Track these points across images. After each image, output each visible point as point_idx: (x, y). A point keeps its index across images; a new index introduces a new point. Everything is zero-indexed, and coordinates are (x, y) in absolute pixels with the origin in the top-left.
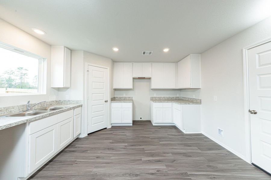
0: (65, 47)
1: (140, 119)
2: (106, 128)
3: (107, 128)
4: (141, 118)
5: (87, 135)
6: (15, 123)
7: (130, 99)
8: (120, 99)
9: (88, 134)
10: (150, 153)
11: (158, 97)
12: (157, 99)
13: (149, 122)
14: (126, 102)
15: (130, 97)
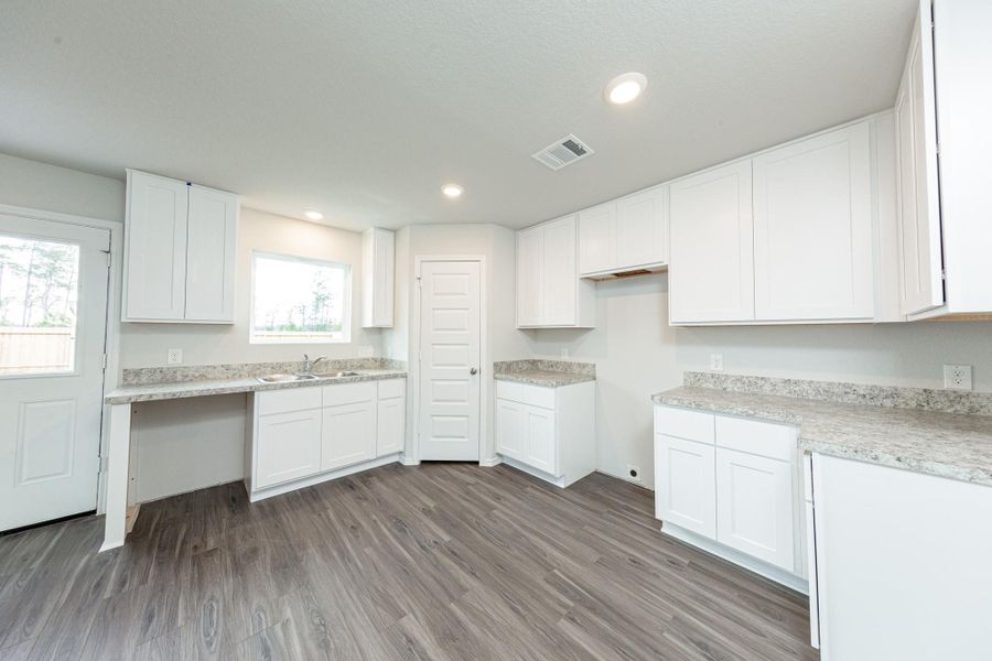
0: (375, 227)
1: (628, 477)
2: (477, 463)
3: (481, 465)
4: (633, 473)
5: (417, 463)
6: (231, 389)
7: (585, 372)
8: (550, 369)
9: (423, 462)
10: (459, 622)
11: (739, 379)
12: (729, 386)
13: (648, 496)
14: (535, 381)
15: (584, 366)
